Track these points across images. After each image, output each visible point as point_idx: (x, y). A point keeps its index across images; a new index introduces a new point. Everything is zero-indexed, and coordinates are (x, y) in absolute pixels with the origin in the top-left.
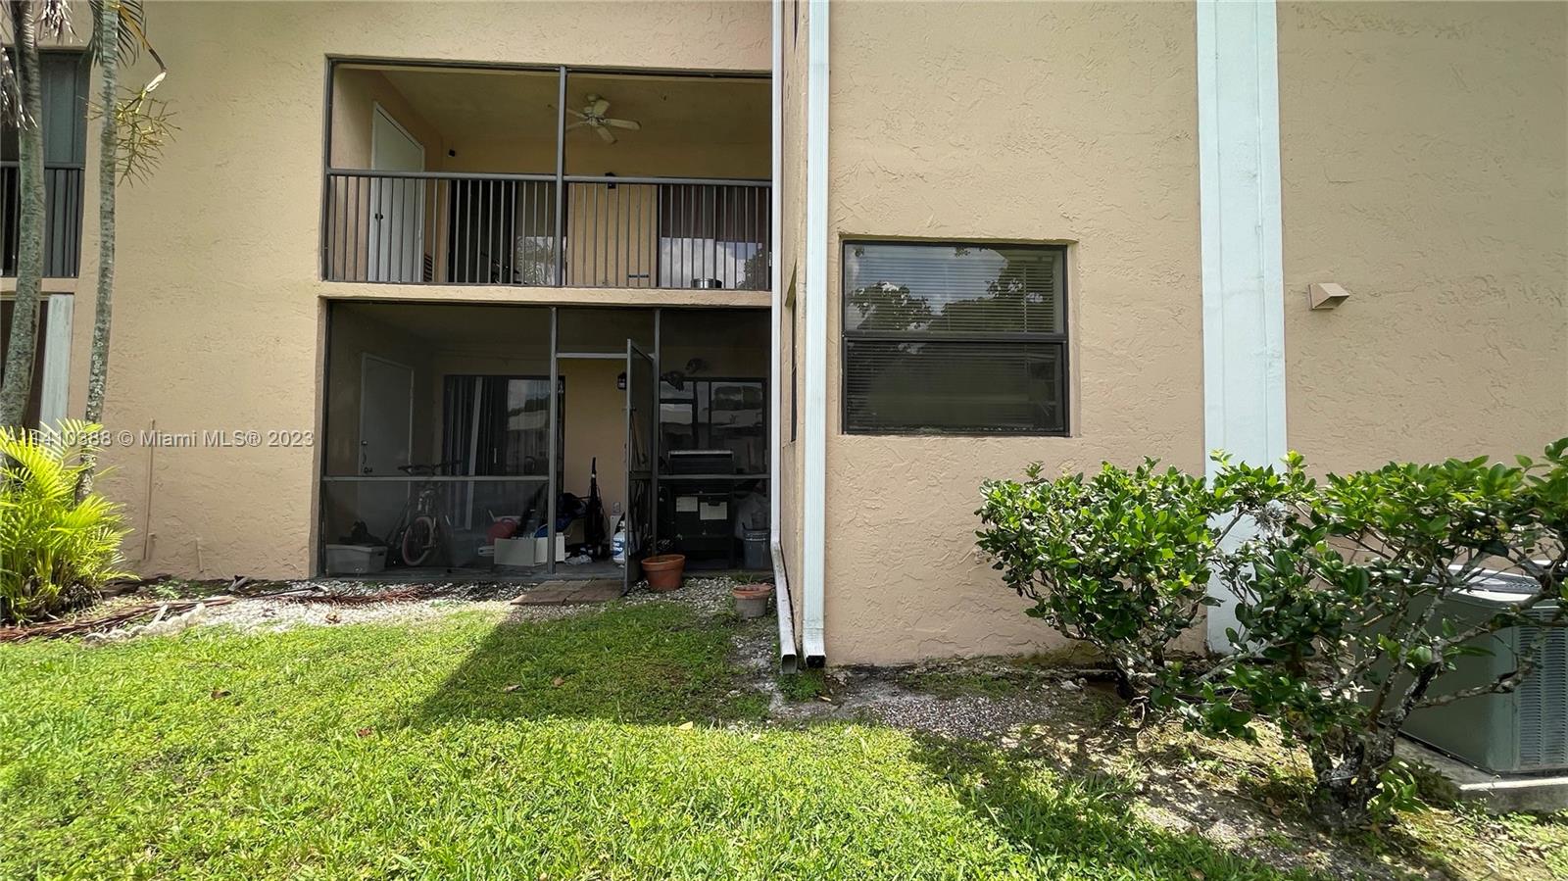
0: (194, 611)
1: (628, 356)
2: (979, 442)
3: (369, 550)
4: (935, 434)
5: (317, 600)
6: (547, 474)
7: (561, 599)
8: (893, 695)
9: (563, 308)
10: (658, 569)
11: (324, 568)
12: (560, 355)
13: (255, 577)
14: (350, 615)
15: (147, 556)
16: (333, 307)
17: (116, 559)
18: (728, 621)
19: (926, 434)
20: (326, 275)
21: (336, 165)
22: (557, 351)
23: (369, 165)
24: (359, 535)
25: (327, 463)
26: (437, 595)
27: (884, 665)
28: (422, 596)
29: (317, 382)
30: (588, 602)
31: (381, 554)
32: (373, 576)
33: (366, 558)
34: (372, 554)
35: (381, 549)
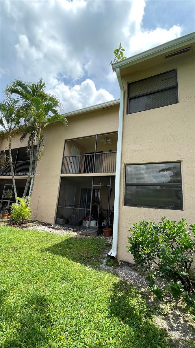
0: (35, 226)
1: (100, 186)
2: (156, 210)
3: (62, 220)
4: (146, 207)
5: (51, 228)
6: (90, 208)
7: (86, 234)
8: (130, 270)
9: (94, 177)
10: (105, 231)
11: (56, 223)
12: (94, 186)
13: (47, 222)
14: (54, 231)
15: (36, 217)
16: (62, 178)
17: (30, 217)
18: (108, 245)
19: (143, 207)
20: (61, 173)
21: (65, 156)
22: (93, 185)
23: (70, 155)
24: (62, 217)
25: (59, 204)
26: (68, 230)
27: (131, 263)
28: (66, 229)
29: (58, 190)
30: (90, 236)
31: (65, 221)
32: (62, 225)
33: (62, 221)
34: (63, 221)
35: (65, 220)
